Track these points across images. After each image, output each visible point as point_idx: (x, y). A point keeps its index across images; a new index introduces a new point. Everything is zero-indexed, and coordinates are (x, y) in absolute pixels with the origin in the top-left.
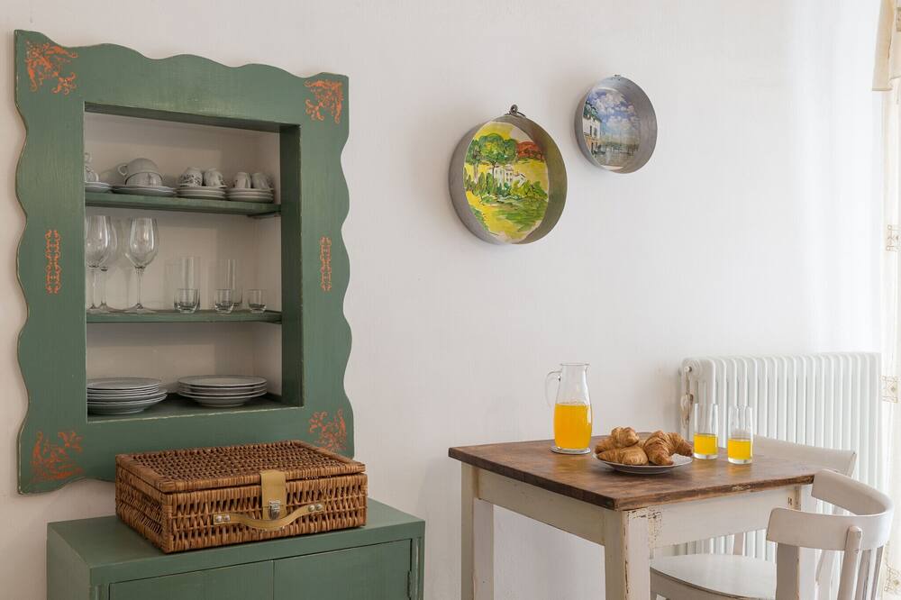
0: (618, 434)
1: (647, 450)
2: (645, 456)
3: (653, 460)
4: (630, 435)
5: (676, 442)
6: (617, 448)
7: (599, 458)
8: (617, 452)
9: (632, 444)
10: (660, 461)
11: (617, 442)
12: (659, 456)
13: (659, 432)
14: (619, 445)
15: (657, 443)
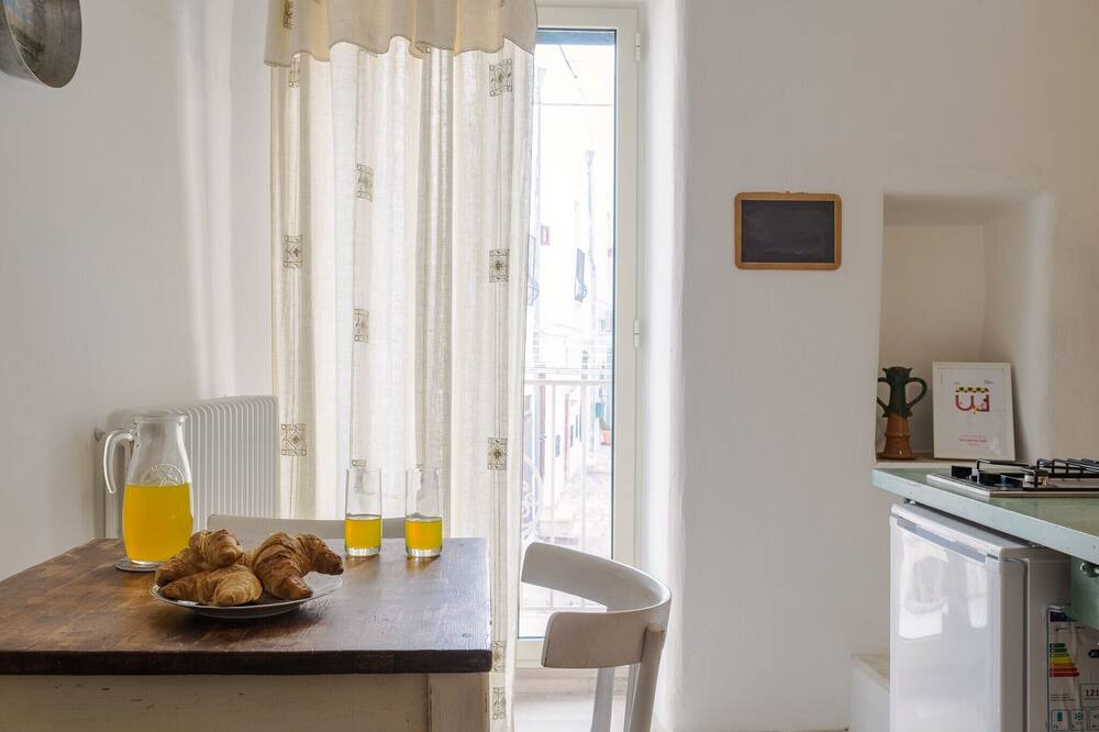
0: (201, 544)
1: (260, 569)
2: (258, 584)
3: (273, 589)
4: (226, 545)
5: (311, 550)
6: (200, 570)
7: (164, 595)
8: (199, 579)
9: (229, 562)
10: (286, 590)
11: (201, 559)
12: (285, 581)
13: (281, 535)
14: (204, 565)
15: (279, 556)
